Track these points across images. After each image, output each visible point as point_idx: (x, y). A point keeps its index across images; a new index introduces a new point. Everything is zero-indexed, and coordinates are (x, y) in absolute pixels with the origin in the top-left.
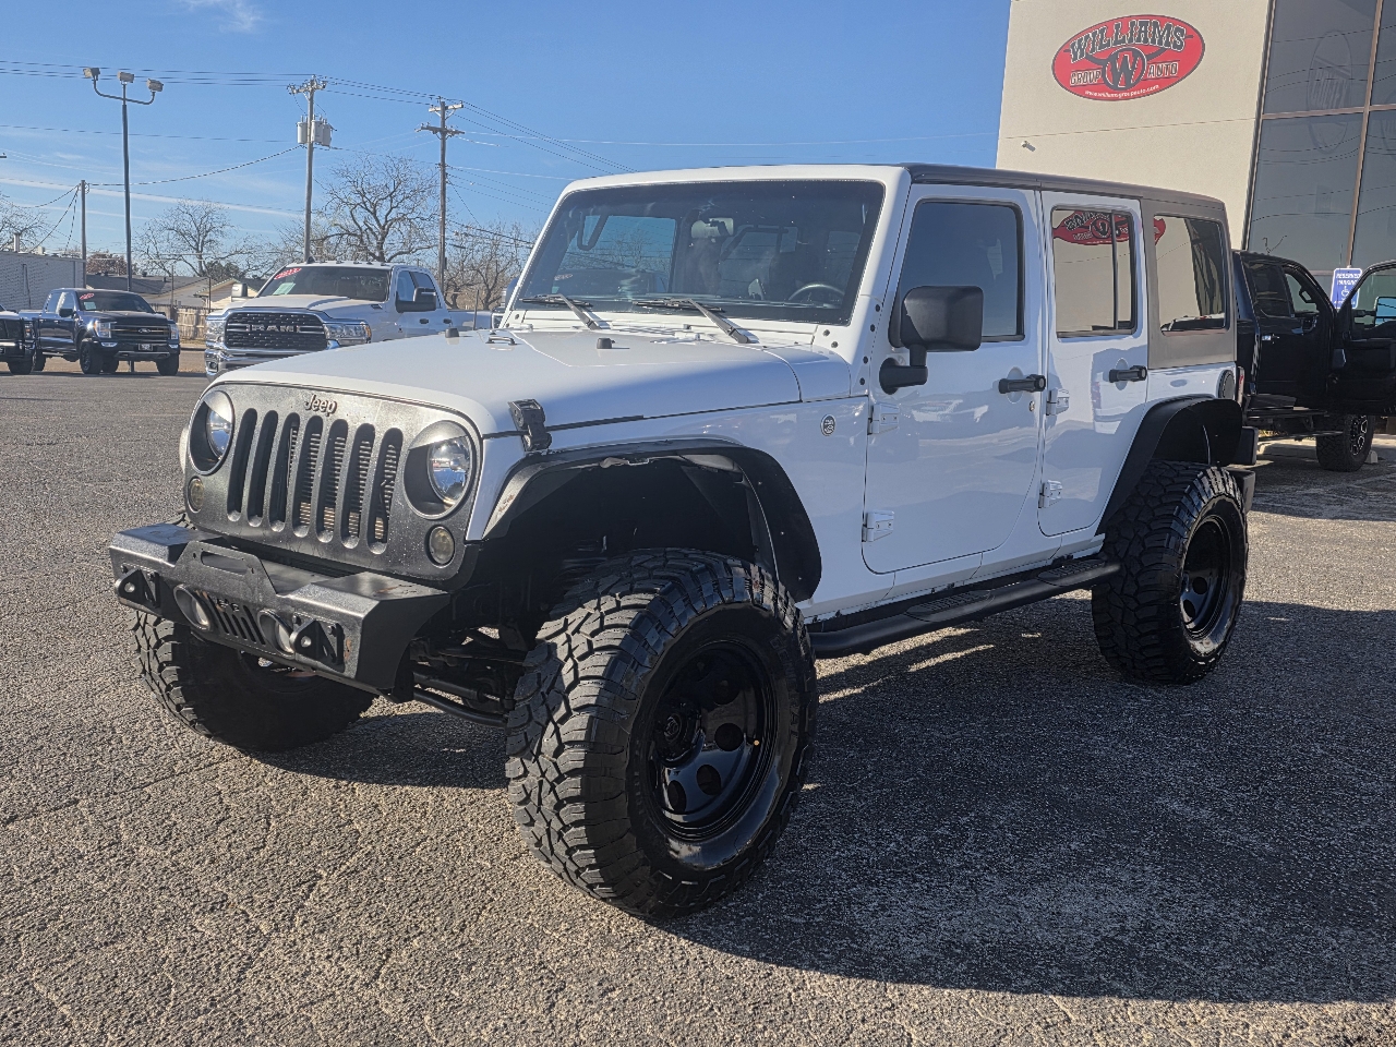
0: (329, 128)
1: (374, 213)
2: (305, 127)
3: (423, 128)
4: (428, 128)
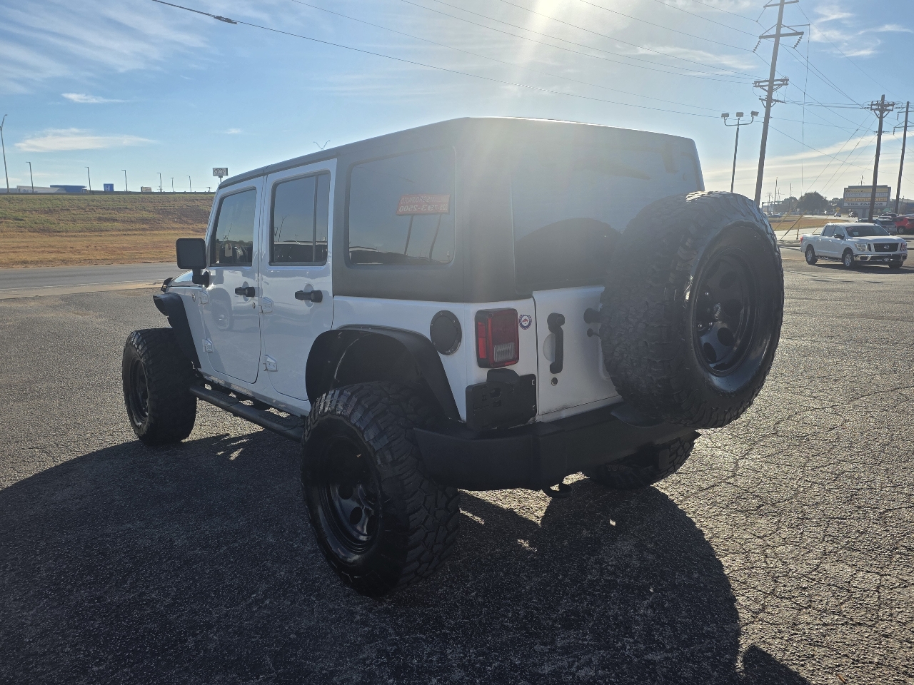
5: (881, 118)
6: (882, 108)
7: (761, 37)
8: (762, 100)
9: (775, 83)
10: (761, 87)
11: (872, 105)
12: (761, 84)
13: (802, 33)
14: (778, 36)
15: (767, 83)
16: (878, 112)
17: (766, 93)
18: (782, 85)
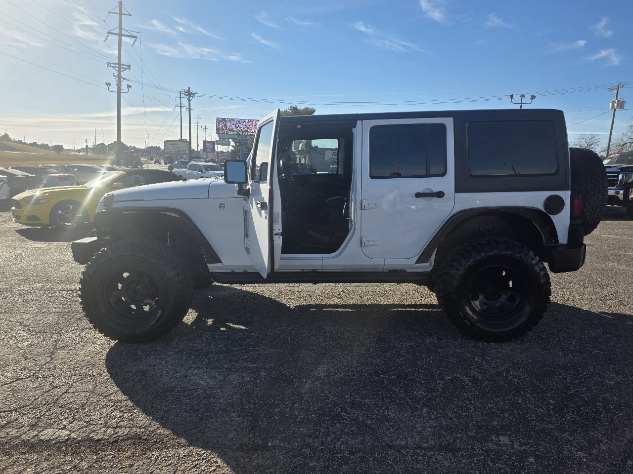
0: (624, 102)
2: (613, 103)
5: (189, 101)
6: (190, 94)
7: (109, 33)
8: (115, 76)
9: (122, 66)
11: (184, 92)
12: (112, 65)
13: (136, 37)
14: (120, 35)
15: (117, 66)
16: (188, 97)
17: (117, 72)
18: (127, 69)
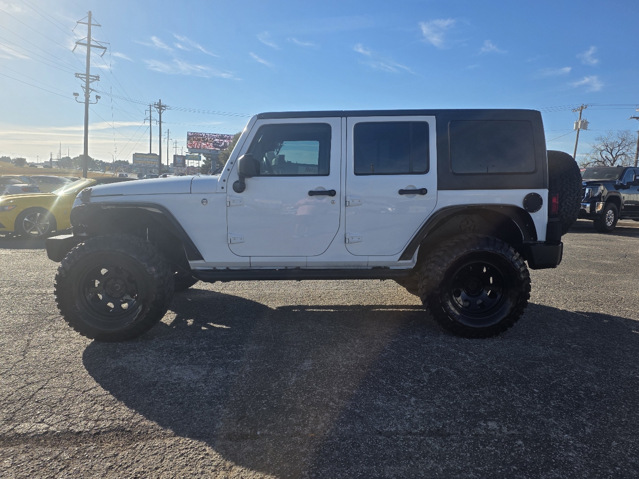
0: (587, 123)
1: (611, 154)
2: (577, 124)
3: (631, 118)
4: (634, 118)
5: (160, 113)
6: (160, 107)
7: (77, 43)
8: (83, 87)
9: (90, 77)
10: (81, 78)
11: (155, 104)
12: (80, 76)
13: (106, 48)
14: (89, 46)
15: (85, 77)
16: (158, 110)
17: (85, 83)
18: (96, 80)
